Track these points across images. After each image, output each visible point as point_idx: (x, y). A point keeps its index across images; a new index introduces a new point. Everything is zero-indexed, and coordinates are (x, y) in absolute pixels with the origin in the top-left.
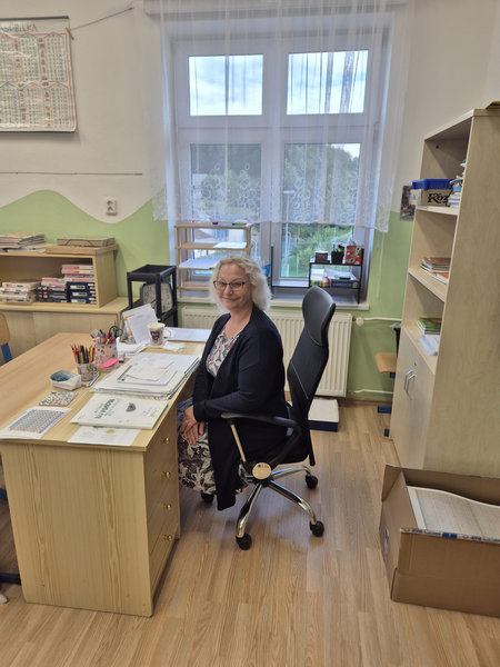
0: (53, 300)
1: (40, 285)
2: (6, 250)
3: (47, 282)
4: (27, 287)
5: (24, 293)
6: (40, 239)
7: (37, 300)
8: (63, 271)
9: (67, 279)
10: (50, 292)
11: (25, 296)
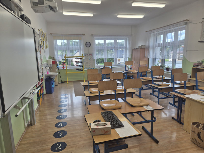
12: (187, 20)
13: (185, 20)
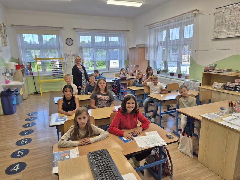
0: (229, 90)
1: (226, 85)
2: (218, 73)
3: (229, 84)
4: (222, 84)
5: (220, 86)
6: (231, 70)
7: (224, 89)
8: (235, 81)
9: (236, 84)
10: (229, 87)
11: (220, 87)
12: (196, 10)
13: (194, 11)
